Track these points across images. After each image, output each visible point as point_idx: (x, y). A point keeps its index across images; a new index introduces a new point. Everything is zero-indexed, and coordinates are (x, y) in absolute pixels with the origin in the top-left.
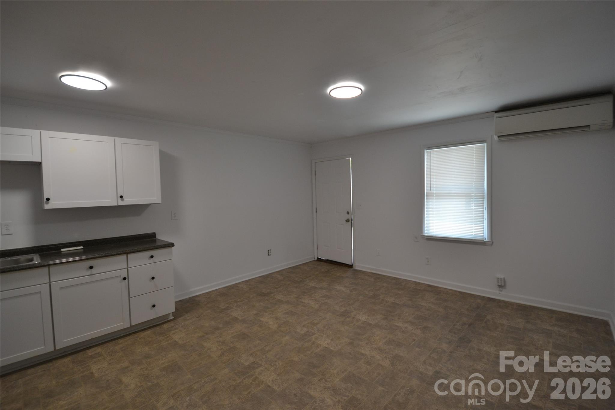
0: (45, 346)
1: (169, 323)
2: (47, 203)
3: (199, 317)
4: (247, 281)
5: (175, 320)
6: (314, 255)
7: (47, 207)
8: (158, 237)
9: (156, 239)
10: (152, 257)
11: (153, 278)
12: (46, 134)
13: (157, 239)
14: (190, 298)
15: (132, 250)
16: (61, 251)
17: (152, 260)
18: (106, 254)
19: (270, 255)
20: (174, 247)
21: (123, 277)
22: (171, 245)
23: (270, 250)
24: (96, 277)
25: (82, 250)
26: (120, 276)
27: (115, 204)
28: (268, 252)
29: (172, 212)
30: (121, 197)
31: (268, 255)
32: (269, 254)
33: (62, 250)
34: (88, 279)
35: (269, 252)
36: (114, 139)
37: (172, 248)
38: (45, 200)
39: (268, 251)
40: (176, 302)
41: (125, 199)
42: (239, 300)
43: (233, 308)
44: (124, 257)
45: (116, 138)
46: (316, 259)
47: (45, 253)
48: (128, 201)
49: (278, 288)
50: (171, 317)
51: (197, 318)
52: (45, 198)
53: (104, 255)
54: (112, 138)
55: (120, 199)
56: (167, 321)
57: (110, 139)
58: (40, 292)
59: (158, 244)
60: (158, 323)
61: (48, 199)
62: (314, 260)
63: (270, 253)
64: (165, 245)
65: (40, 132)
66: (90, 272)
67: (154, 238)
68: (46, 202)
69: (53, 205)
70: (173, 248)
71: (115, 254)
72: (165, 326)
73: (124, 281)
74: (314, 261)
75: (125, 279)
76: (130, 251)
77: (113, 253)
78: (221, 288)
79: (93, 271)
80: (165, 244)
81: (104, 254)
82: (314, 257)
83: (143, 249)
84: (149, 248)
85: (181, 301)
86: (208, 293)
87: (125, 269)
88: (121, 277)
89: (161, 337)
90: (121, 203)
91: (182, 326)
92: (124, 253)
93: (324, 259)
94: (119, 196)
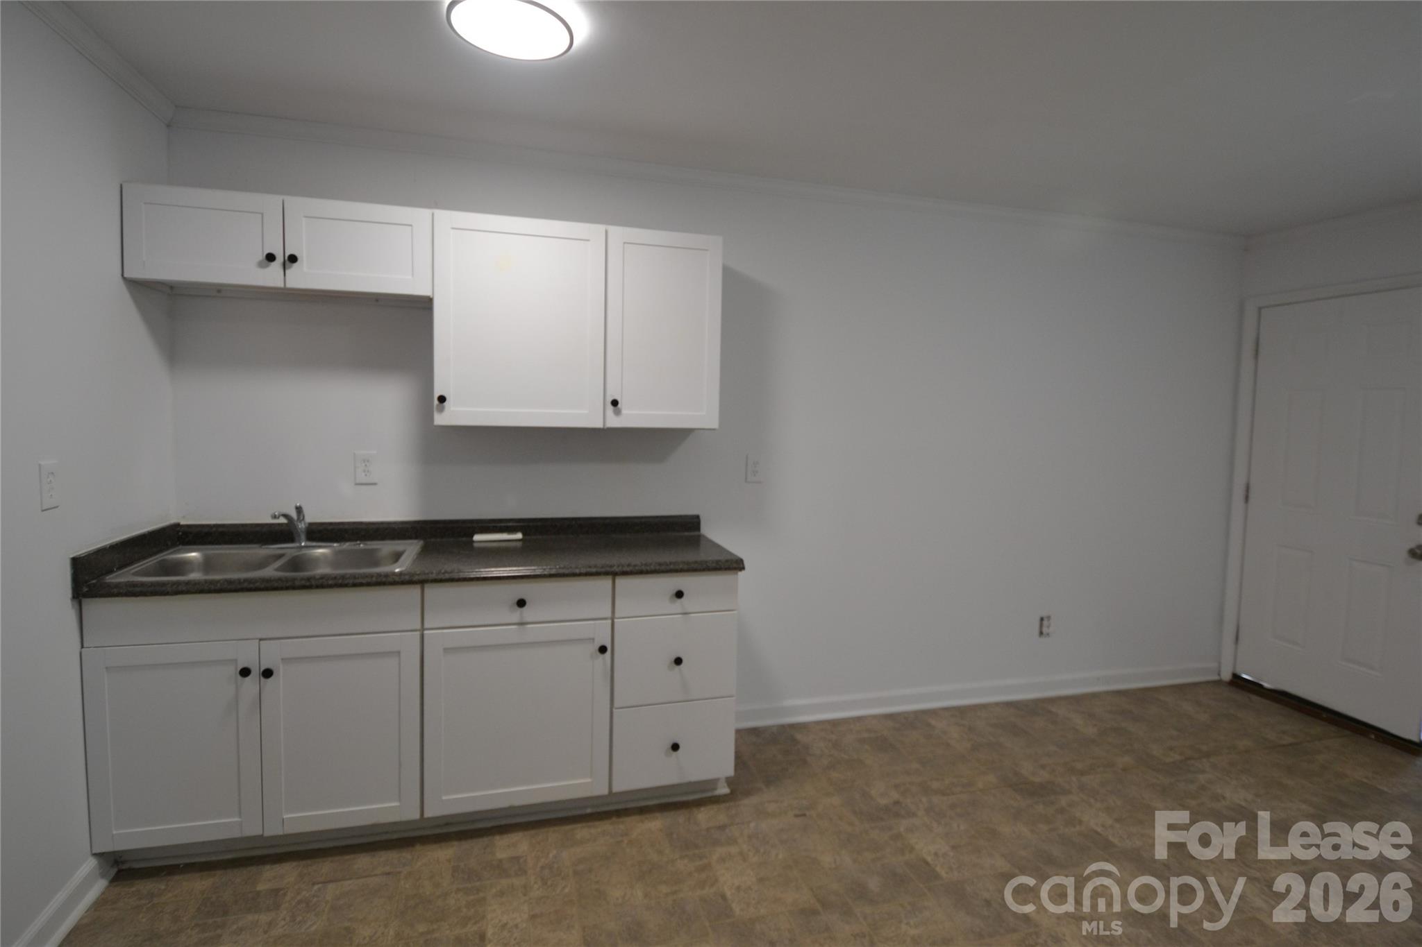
0: (400, 800)
1: (715, 807)
2: (441, 410)
3: (804, 815)
4: (961, 711)
5: (732, 804)
6: (1220, 663)
7: (440, 419)
8: (709, 531)
9: (699, 536)
10: (679, 594)
11: (678, 661)
12: (446, 218)
13: (704, 536)
14: (783, 728)
15: (629, 565)
16: (473, 542)
17: (679, 605)
18: (560, 568)
19: (1048, 634)
20: (743, 572)
21: (598, 645)
22: (736, 565)
23: (1049, 618)
24: (534, 632)
25: (519, 544)
26: (593, 639)
27: (599, 425)
28: (1041, 625)
29: (747, 458)
30: (615, 403)
31: (1041, 633)
32: (1045, 630)
33: (477, 537)
34: (511, 634)
35: (1045, 623)
36: (606, 232)
37: (737, 574)
38: (436, 402)
39: (1042, 619)
40: (738, 732)
41: (624, 412)
42: (935, 785)
43: (914, 815)
44: (605, 583)
45: (613, 230)
46: (1226, 676)
47: (438, 540)
48: (633, 416)
49: (1082, 773)
50: (723, 790)
51: (796, 816)
52: (436, 395)
53: (553, 572)
54: (601, 228)
55: (610, 408)
56: (710, 797)
57: (594, 231)
58: (399, 653)
59: (703, 555)
60: (685, 798)
61: (442, 399)
62: (1216, 678)
63: (1048, 627)
64: (718, 562)
65: (433, 214)
66: (517, 615)
67: (696, 533)
68: (437, 405)
69: (455, 414)
70: (740, 574)
71: (582, 571)
72: (703, 816)
73: (601, 656)
74: (1218, 683)
75: (603, 650)
76: (620, 568)
77: (577, 568)
78: (875, 717)
79: (527, 613)
80: (720, 561)
81: (556, 568)
82: (1220, 667)
83: (658, 568)
84: (672, 567)
85: (755, 731)
86: (834, 723)
87: (605, 619)
88: (594, 642)
89: (686, 861)
90: (614, 422)
91: (750, 837)
92: (606, 574)
93: (1266, 685)
94: (609, 399)
